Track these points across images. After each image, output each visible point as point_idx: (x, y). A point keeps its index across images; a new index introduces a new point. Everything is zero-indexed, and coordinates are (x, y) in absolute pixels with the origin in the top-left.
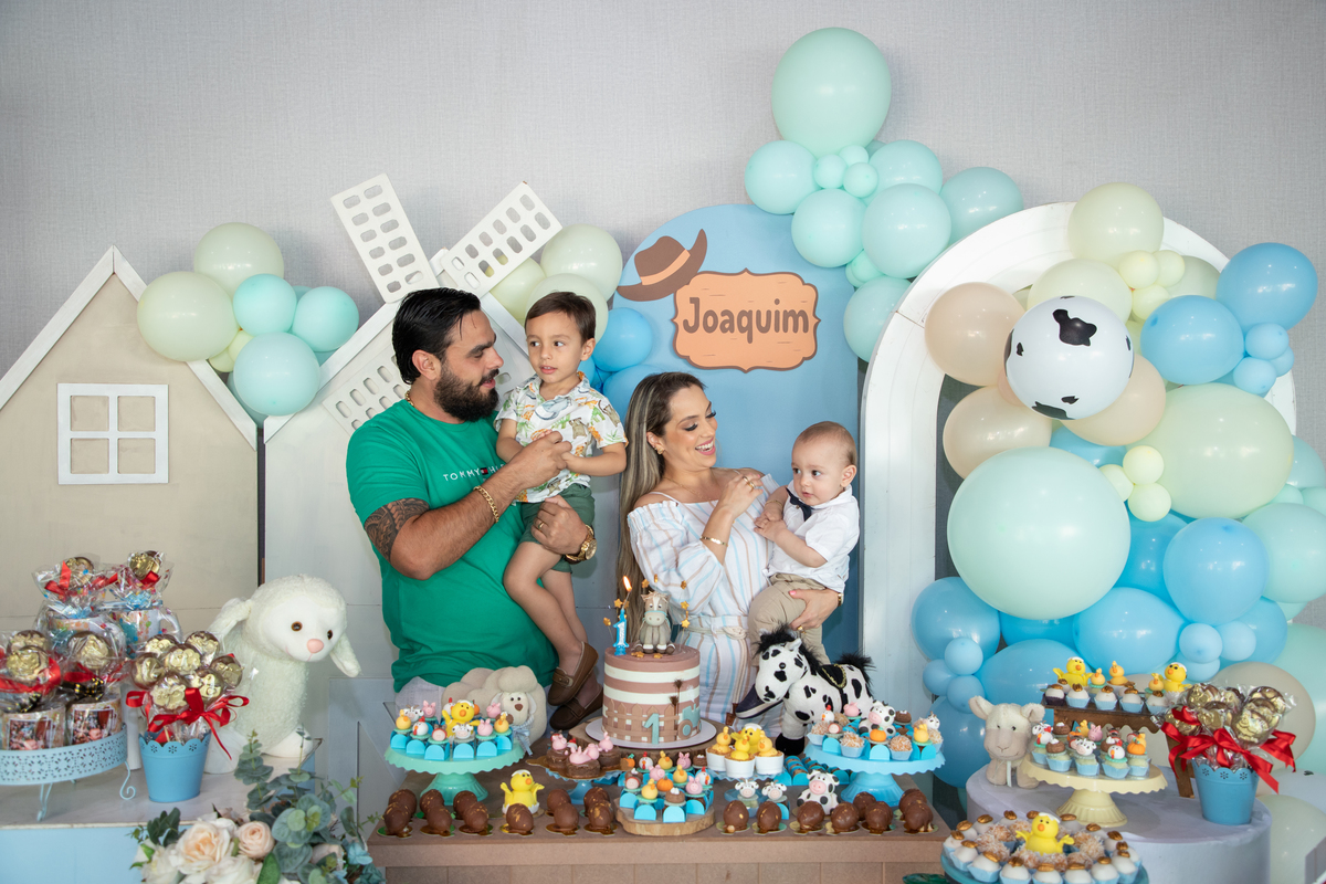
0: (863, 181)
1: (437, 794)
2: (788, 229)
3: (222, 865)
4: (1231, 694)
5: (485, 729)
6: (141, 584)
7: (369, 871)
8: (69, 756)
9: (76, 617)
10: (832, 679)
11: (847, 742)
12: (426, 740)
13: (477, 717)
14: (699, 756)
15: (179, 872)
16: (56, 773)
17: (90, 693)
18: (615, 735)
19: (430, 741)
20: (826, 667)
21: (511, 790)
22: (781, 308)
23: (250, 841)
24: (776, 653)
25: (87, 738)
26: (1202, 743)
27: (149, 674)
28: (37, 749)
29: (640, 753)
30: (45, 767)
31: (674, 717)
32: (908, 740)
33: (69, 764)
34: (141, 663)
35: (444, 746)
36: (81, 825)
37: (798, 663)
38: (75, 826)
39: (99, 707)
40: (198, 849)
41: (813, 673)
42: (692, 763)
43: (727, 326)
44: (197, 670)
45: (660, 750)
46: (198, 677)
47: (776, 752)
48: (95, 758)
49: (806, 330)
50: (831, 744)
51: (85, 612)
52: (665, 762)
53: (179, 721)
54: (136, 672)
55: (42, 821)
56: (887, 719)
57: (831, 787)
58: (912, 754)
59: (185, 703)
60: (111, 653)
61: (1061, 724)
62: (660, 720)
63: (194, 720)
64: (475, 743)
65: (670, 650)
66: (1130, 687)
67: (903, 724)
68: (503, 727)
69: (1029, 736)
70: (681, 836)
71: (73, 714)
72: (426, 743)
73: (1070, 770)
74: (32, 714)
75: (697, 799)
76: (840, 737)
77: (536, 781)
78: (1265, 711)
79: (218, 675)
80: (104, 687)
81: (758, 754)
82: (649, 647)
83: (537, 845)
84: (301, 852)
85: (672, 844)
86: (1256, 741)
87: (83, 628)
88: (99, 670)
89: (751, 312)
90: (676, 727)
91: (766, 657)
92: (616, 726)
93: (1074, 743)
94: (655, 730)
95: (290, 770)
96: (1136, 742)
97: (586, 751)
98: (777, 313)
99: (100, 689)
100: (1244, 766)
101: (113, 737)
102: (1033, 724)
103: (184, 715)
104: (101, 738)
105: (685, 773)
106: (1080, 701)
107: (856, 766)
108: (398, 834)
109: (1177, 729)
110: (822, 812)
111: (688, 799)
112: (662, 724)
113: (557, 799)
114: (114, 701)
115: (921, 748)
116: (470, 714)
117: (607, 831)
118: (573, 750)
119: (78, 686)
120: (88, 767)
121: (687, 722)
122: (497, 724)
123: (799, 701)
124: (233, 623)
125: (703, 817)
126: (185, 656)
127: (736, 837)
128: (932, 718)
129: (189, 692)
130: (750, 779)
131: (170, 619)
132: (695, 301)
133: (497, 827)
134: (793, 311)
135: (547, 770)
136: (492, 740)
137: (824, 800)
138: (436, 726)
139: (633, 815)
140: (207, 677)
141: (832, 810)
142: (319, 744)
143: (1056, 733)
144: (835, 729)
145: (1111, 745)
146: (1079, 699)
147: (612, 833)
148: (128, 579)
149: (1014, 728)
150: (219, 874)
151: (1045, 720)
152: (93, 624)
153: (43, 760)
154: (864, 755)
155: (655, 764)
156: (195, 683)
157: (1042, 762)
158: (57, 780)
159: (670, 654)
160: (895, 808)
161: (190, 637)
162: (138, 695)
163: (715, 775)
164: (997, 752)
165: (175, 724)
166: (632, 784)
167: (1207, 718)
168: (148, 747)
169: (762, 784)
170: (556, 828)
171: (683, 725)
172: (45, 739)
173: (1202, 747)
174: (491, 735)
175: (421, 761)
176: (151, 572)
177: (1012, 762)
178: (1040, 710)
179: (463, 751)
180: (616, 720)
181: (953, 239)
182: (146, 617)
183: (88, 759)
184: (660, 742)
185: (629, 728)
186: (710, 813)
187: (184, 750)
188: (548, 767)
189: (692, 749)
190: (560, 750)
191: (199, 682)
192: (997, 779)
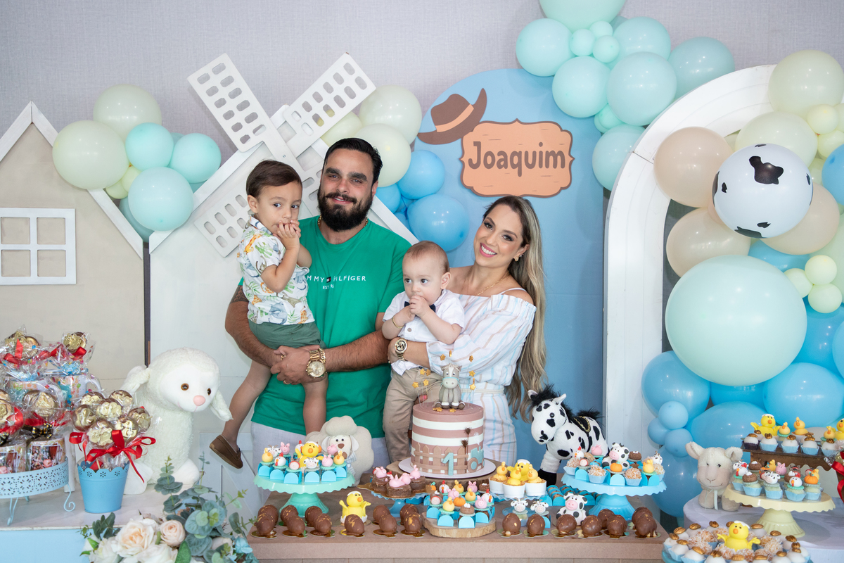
0: (608, 49)
1: (293, 509)
2: (549, 86)
3: (149, 550)
5: (327, 462)
6: (73, 357)
7: (250, 558)
8: (30, 478)
9: (27, 380)
10: (582, 426)
11: (593, 472)
12: (284, 470)
13: (321, 453)
14: (483, 484)
15: (119, 555)
16: (21, 490)
17: (43, 434)
18: (421, 469)
19: (287, 470)
21: (347, 506)
22: (544, 149)
23: (169, 534)
24: (547, 406)
25: (42, 466)
27: (85, 420)
28: (7, 473)
29: (440, 481)
30: (13, 486)
32: (638, 471)
33: (30, 484)
34: (80, 411)
35: (298, 473)
36: (39, 528)
37: (562, 414)
38: (35, 528)
39: (50, 443)
40: (131, 539)
41: (570, 422)
42: (478, 489)
43: (502, 163)
44: (119, 418)
45: (455, 479)
46: (120, 423)
48: (48, 480)
49: (563, 166)
50: (582, 472)
51: (33, 376)
52: (458, 489)
53: (107, 455)
54: (76, 419)
55: (10, 525)
56: (623, 456)
57: (581, 505)
58: (641, 481)
59: (111, 441)
60: (56, 405)
61: (755, 462)
62: (454, 457)
63: (118, 454)
64: (320, 472)
65: (462, 406)
66: (809, 437)
67: (635, 460)
68: (340, 460)
69: (731, 471)
70: (472, 538)
71: (31, 448)
72: (285, 471)
73: (760, 495)
74: (3, 448)
75: (483, 512)
76: (588, 469)
79: (134, 421)
80: (53, 430)
81: (527, 481)
82: (445, 404)
83: (368, 543)
84: (205, 541)
85: (465, 544)
87: (32, 388)
88: (49, 417)
89: (520, 152)
90: (466, 463)
91: (539, 410)
92: (421, 462)
93: (764, 476)
94: (451, 465)
96: (811, 475)
97: (400, 479)
98: (541, 153)
99: (50, 431)
101: (60, 466)
103: (111, 450)
104: (51, 466)
105: (474, 495)
106: (771, 446)
107: (600, 489)
108: (266, 535)
110: (575, 523)
111: (476, 512)
112: (456, 460)
113: (380, 512)
114: (60, 439)
115: (649, 477)
116: (316, 451)
117: (417, 534)
118: (391, 478)
119: (34, 428)
120: (43, 486)
121: (474, 459)
123: (562, 442)
124: (138, 385)
125: (488, 525)
126: (111, 407)
127: (512, 540)
128: (657, 456)
129: (114, 433)
130: (521, 499)
131: (95, 382)
132: (478, 144)
133: (337, 532)
134: (553, 152)
135: (372, 492)
136: (333, 470)
137: (576, 514)
138: (292, 459)
139: (436, 523)
140: (127, 422)
141: (582, 522)
143: (750, 469)
144: (584, 463)
145: (791, 477)
147: (422, 535)
148: (63, 352)
149: (720, 466)
150: (148, 556)
151: (743, 459)
152: (39, 385)
153: (12, 481)
154: (606, 481)
155: (451, 488)
156: (118, 427)
157: (740, 490)
158: (22, 495)
159: (461, 409)
160: (629, 522)
161: (112, 394)
162: (77, 437)
163: (495, 496)
164: (707, 483)
165: (104, 456)
166: (436, 501)
168: (85, 473)
169: (530, 503)
170: (381, 532)
171: (471, 462)
172: (13, 466)
174: (332, 466)
175: (282, 484)
177: (719, 491)
178: (739, 451)
179: (312, 477)
180: (421, 458)
181: (678, 96)
182: (77, 381)
183: (43, 481)
184: (454, 474)
185: (431, 463)
186: (493, 522)
187: (110, 475)
188: (373, 490)
189: (479, 479)
190: (381, 478)
191: (121, 426)
192: (706, 504)
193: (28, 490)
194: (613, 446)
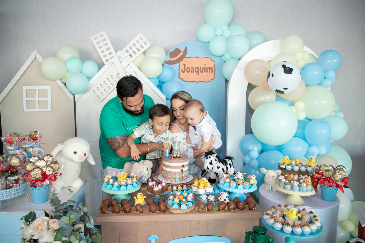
1: (116, 199)
2: (208, 46)
3: (44, 233)
4: (331, 167)
5: (129, 181)
7: (93, 230)
8: (6, 193)
9: (13, 150)
10: (224, 164)
11: (231, 184)
12: (113, 184)
13: (128, 177)
14: (189, 186)
15: (31, 234)
17: (14, 174)
18: (166, 180)
19: (114, 185)
20: (222, 160)
21: (137, 198)
23: (53, 225)
24: (210, 157)
25: (13, 187)
26: (324, 180)
27: (30, 168)
29: (173, 185)
31: (182, 175)
32: (248, 183)
33: (6, 195)
34: (28, 165)
35: (118, 186)
36: (11, 212)
37: (216, 160)
38: (9, 212)
39: (16, 177)
40: (38, 227)
41: (219, 162)
42: (187, 188)
43: (192, 71)
44: (45, 166)
45: (178, 184)
46: (45, 168)
47: (211, 186)
48: (15, 193)
49: (212, 72)
50: (227, 184)
51: (16, 148)
52: (180, 188)
53: (40, 181)
54: (26, 167)
56: (242, 177)
57: (227, 196)
58: (250, 187)
59: (41, 176)
60: (20, 161)
61: (286, 176)
62: (178, 176)
63: (45, 181)
64: (126, 185)
65: (181, 157)
66: (302, 165)
68: (135, 180)
69: (277, 178)
70: (186, 213)
71: (8, 180)
72: (112, 185)
73: (291, 189)
75: (190, 202)
76: (229, 183)
77: (144, 195)
78: (341, 172)
79: (52, 168)
80: (18, 172)
81: (206, 186)
82: (175, 156)
83: (144, 216)
84: (69, 228)
85: (183, 215)
86: (340, 180)
87: (15, 153)
88: (17, 166)
89: (198, 67)
90: (182, 178)
91: (207, 158)
93: (292, 182)
94: (177, 179)
95: (67, 200)
96: (308, 181)
97: (158, 187)
98: (205, 68)
99: (16, 172)
100: (335, 187)
101: (21, 186)
102: (278, 176)
103: (42, 179)
104: (17, 186)
105: (186, 193)
106: (290, 168)
107: (234, 190)
108: (104, 213)
109: (316, 176)
111: (187, 201)
112: (179, 177)
113: (151, 201)
114: (21, 175)
115: (252, 185)
116: (125, 176)
117: (164, 211)
118: (154, 186)
119: (10, 171)
120: (13, 195)
121: (185, 176)
122: (133, 180)
123: (216, 170)
124: (58, 152)
125: (192, 207)
126: (41, 162)
127: (201, 212)
128: (254, 176)
129: (42, 173)
130: (204, 194)
131: (41, 150)
132: (184, 65)
133: (133, 210)
134: (209, 67)
135: (147, 191)
137: (225, 200)
139: (172, 207)
140: (48, 168)
141: (227, 203)
142: (86, 182)
143: (286, 178)
144: (228, 180)
145: (302, 182)
146: (289, 168)
147: (166, 212)
149: (273, 176)
150: (42, 237)
151: (282, 175)
152: (18, 152)
154: (236, 187)
155: (177, 188)
156: (44, 170)
157: (283, 187)
158: (3, 199)
159: (181, 158)
161: (44, 156)
162: (27, 174)
163: (194, 193)
165: (39, 182)
166: (171, 197)
167: (326, 174)
168: (31, 189)
169: (208, 195)
170: (150, 211)
173: (324, 181)
174: (131, 183)
175: (111, 191)
176: (35, 137)
178: (280, 172)
179: (123, 188)
180: (166, 176)
182: (34, 149)
183: (12, 193)
184: (178, 182)
185: (170, 178)
186: (194, 205)
187: (41, 190)
188: (147, 190)
189: (187, 183)
190: (150, 186)
191: (46, 169)
192: (267, 189)
193: (5, 197)
194: (238, 172)
